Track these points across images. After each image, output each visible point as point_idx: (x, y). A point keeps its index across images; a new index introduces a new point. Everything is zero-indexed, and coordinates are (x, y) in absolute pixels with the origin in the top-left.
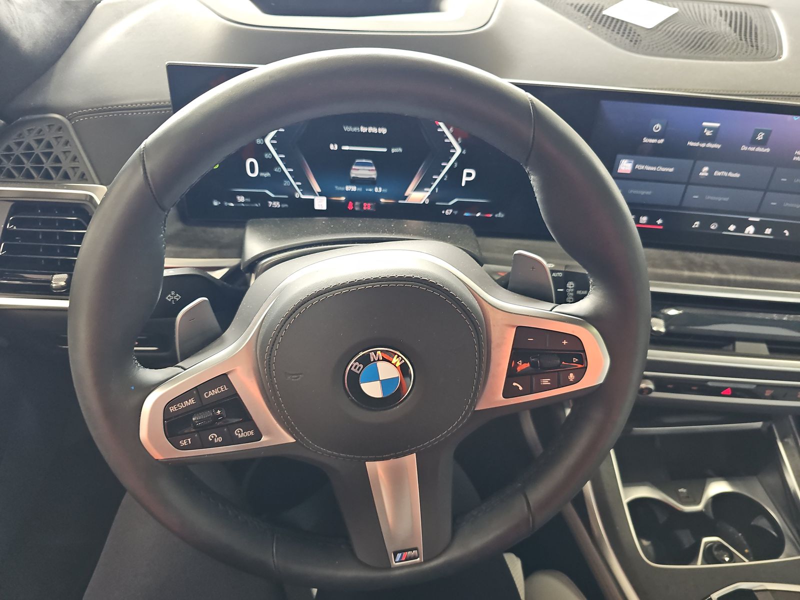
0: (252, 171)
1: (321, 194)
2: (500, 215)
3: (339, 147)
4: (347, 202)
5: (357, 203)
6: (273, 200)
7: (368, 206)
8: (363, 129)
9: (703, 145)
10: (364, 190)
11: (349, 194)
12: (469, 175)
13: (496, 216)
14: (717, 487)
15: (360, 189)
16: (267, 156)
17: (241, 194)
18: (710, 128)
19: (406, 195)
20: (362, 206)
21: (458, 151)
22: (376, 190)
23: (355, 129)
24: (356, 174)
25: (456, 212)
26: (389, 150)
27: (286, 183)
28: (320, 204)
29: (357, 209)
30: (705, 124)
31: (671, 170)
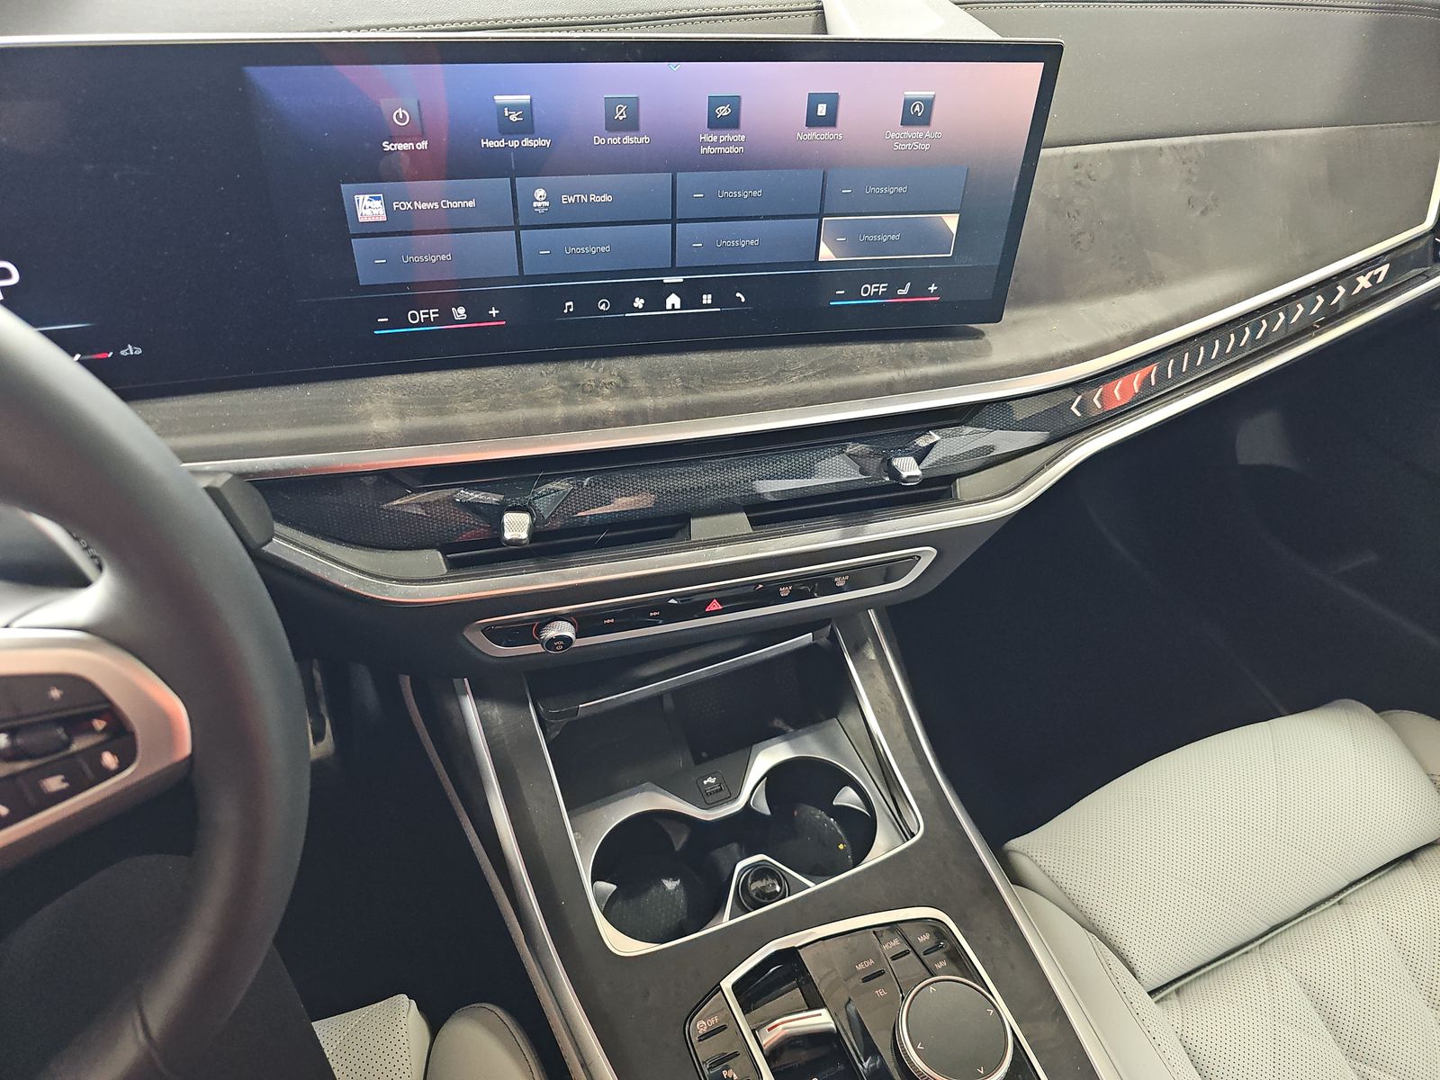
2: (130, 350)
9: (514, 144)
13: (123, 353)
14: (768, 757)
18: (513, 108)
30: (500, 99)
31: (471, 204)
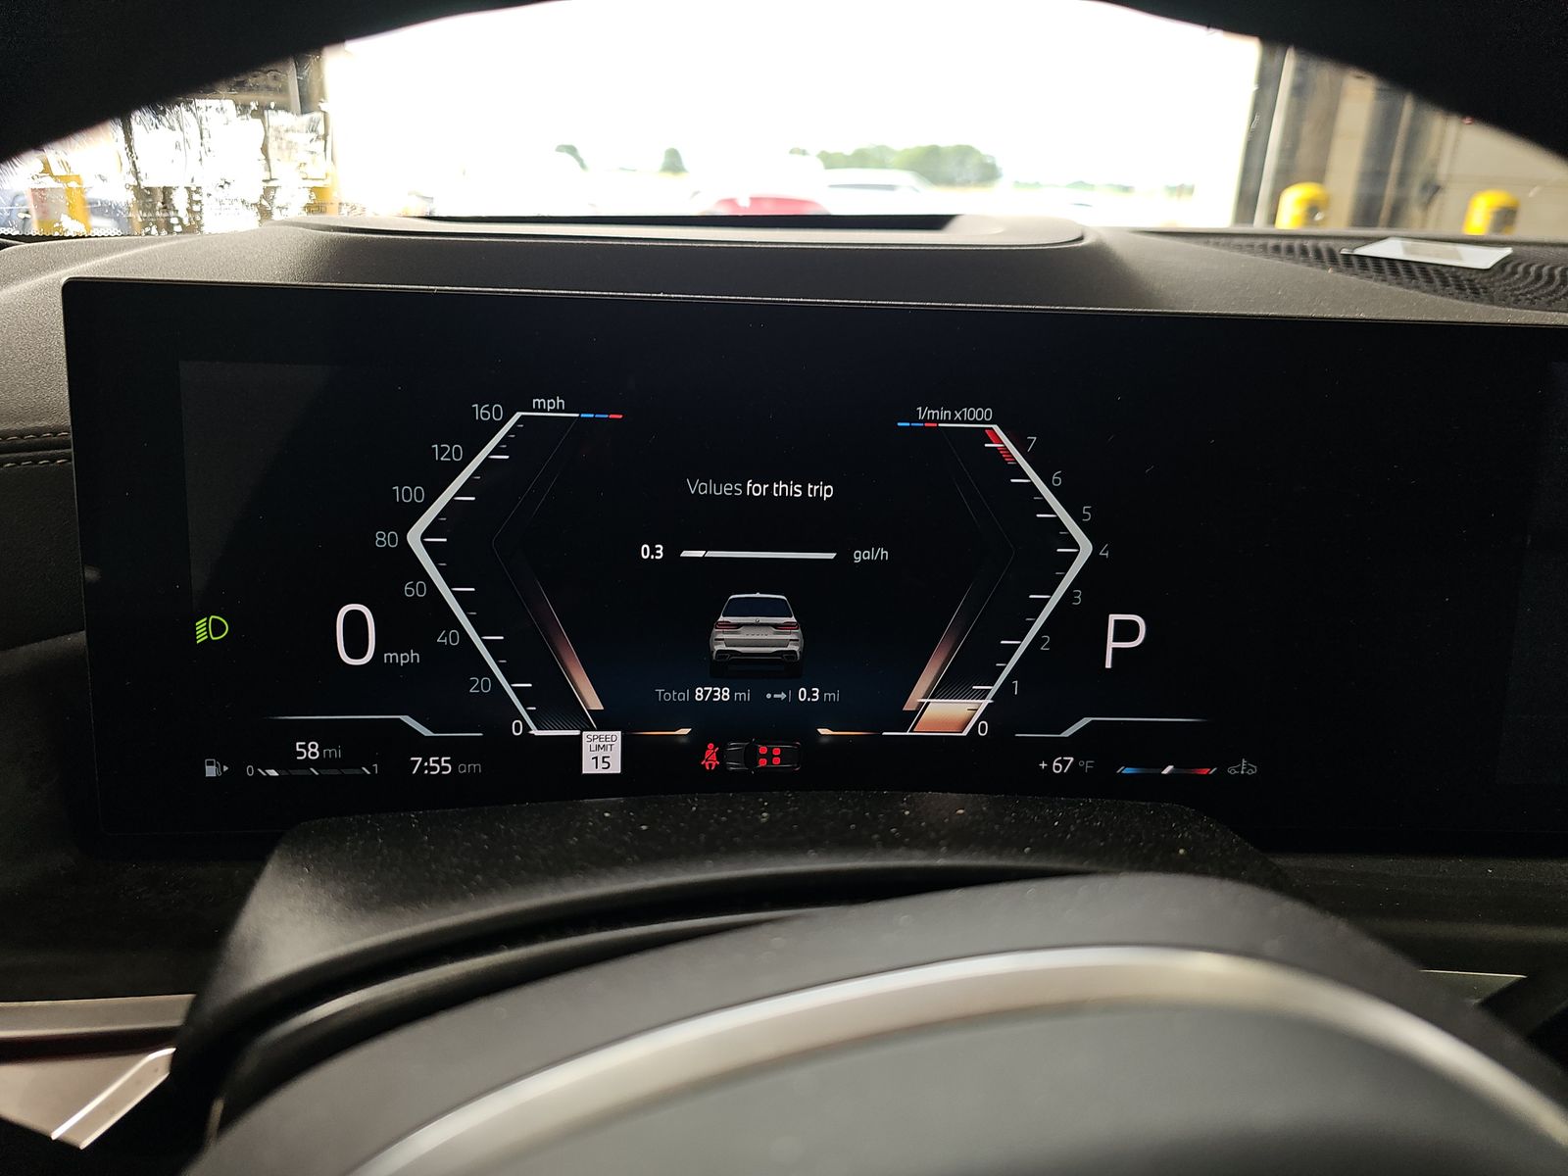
0: (356, 647)
1: (604, 722)
2: (1245, 768)
3: (672, 552)
4: (696, 745)
5: (733, 746)
6: (428, 748)
7: (772, 756)
8: (756, 489)
10: (758, 696)
11: (706, 716)
12: (1126, 631)
13: (1232, 771)
15: (744, 696)
16: (410, 590)
17: (308, 732)
19: (909, 706)
20: (750, 756)
21: (1086, 548)
22: (802, 694)
23: (726, 489)
24: (728, 643)
25: (1087, 765)
26: (844, 557)
27: (477, 686)
28: (600, 754)
29: (733, 766)
